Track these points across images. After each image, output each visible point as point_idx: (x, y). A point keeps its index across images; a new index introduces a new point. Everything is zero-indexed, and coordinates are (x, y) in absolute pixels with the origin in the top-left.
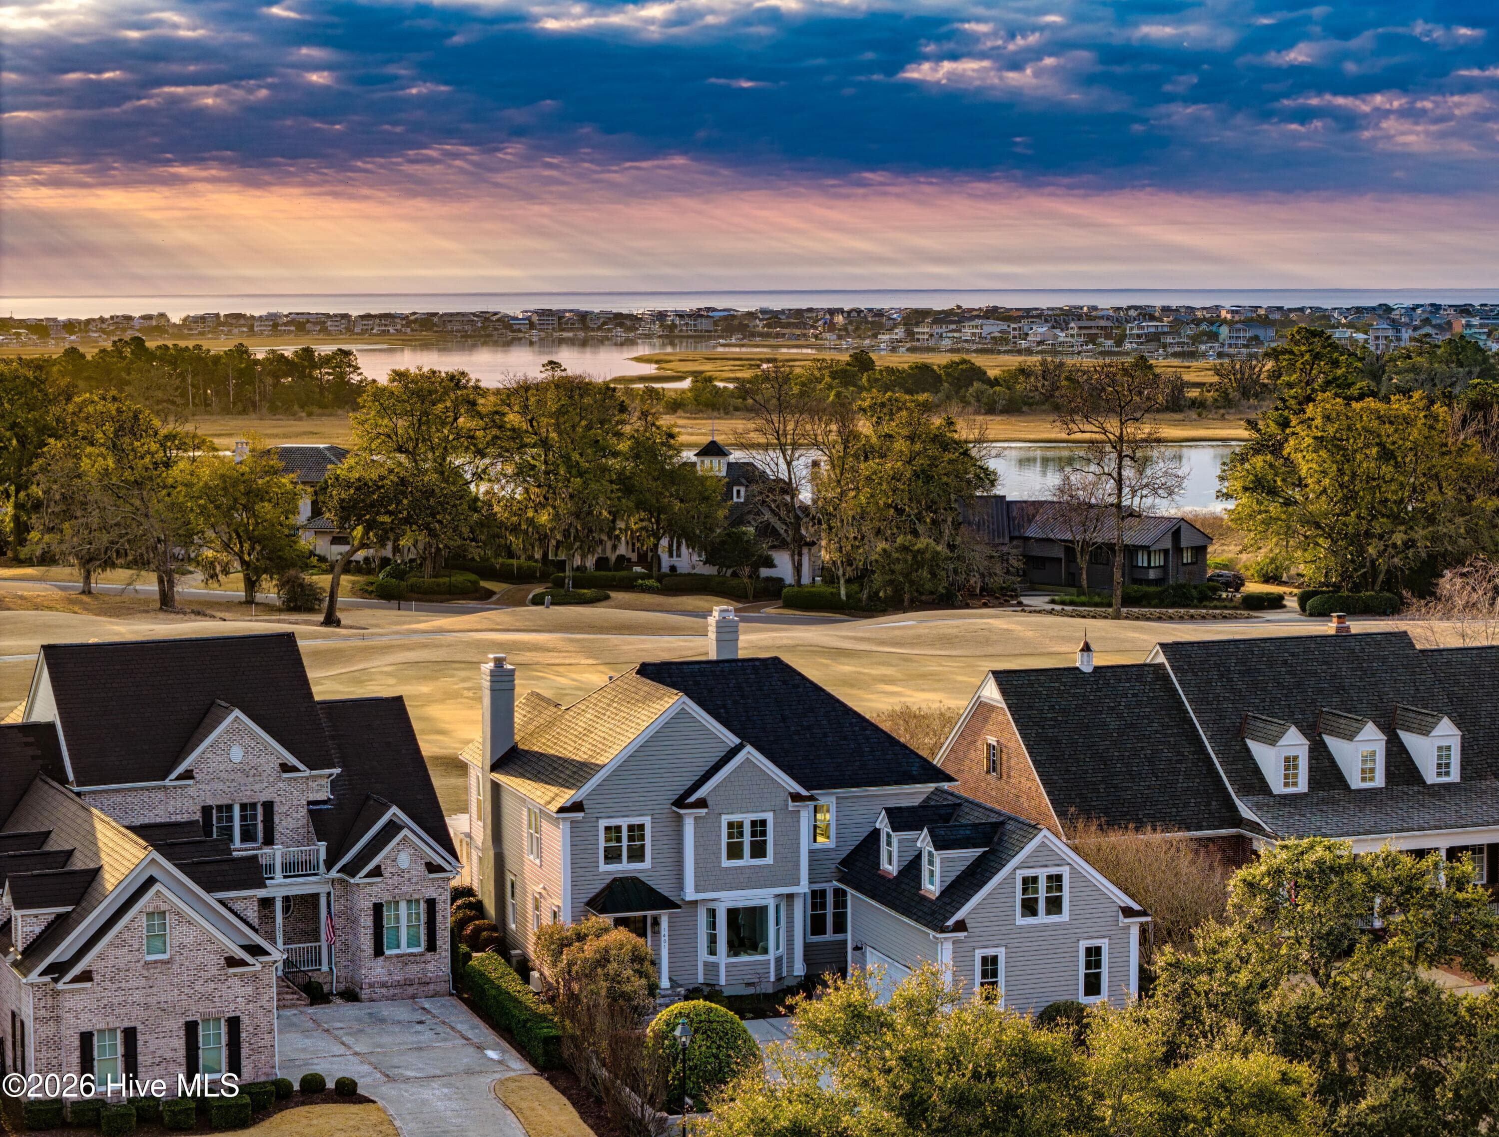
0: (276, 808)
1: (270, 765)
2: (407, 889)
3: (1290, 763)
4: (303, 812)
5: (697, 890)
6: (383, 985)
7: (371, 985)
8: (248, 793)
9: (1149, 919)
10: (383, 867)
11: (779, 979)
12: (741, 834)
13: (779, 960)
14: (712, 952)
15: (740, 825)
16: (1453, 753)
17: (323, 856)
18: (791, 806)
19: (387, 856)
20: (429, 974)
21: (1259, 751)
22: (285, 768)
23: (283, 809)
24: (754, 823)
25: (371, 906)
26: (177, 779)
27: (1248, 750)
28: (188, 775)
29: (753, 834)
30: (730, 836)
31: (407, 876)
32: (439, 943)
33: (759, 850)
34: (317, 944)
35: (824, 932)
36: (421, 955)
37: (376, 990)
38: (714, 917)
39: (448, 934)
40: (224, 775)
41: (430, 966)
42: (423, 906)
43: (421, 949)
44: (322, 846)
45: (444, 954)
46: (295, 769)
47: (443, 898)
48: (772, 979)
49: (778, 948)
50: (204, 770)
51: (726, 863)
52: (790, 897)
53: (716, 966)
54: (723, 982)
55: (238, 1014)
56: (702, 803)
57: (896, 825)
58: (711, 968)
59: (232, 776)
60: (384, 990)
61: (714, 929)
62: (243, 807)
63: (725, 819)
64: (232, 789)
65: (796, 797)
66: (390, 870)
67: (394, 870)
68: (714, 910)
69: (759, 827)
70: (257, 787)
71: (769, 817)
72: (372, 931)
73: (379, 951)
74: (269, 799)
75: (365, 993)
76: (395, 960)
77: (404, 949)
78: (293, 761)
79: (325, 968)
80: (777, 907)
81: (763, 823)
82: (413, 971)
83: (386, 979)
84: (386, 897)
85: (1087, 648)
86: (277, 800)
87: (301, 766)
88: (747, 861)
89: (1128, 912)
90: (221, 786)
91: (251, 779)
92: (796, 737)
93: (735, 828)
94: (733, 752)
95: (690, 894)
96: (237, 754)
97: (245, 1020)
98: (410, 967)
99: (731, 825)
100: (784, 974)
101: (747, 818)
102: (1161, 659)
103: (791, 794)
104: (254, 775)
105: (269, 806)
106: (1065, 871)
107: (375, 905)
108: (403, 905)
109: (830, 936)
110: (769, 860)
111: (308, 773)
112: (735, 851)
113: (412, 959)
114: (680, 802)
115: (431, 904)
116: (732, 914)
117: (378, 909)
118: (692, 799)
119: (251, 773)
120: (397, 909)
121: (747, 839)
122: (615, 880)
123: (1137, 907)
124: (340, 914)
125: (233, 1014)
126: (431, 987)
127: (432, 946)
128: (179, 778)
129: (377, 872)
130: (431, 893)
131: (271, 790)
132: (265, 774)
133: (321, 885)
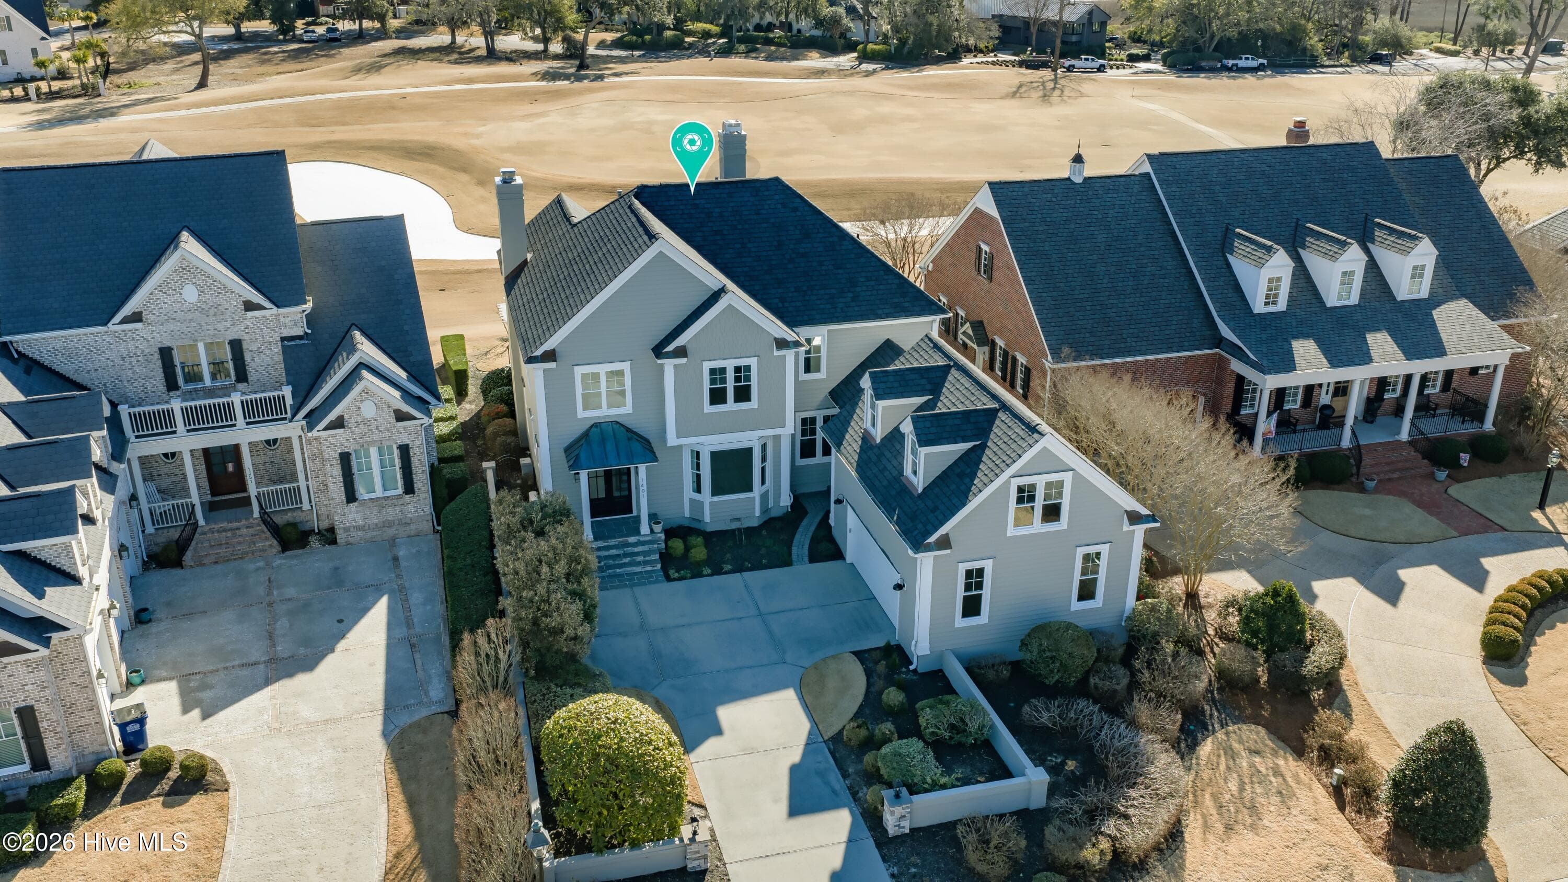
0: (245, 346)
1: (234, 304)
2: (375, 437)
3: (1274, 283)
4: (278, 348)
5: (679, 436)
6: (358, 528)
7: (346, 530)
8: (211, 332)
9: (1157, 525)
10: (346, 417)
11: (765, 510)
12: (723, 380)
13: (764, 497)
14: (698, 490)
15: (723, 370)
16: (1426, 272)
17: (289, 401)
18: (777, 353)
19: (349, 407)
20: (410, 515)
21: (1240, 266)
22: (250, 306)
23: (254, 347)
24: (738, 369)
25: (337, 456)
26: (122, 322)
27: (1229, 266)
28: (136, 317)
29: (738, 379)
30: (713, 381)
31: (374, 425)
32: (417, 485)
33: (743, 394)
34: (295, 485)
35: (813, 455)
36: (399, 497)
37: (354, 533)
38: (698, 458)
39: (426, 476)
40: (179, 315)
41: (410, 508)
42: (396, 453)
43: (400, 490)
44: (287, 391)
45: (424, 496)
46: (260, 307)
47: (418, 442)
48: (757, 513)
49: (763, 483)
50: (156, 312)
51: (708, 408)
52: (777, 438)
53: (701, 504)
54: (707, 519)
55: (30, 702)
56: (681, 352)
57: (880, 392)
58: (697, 506)
59: (190, 316)
60: (362, 534)
61: (698, 468)
62: (209, 347)
63: (707, 366)
64: (192, 329)
65: (782, 344)
66: (354, 419)
67: (359, 419)
68: (698, 453)
69: (742, 373)
70: (221, 326)
71: (753, 362)
72: (341, 479)
73: (351, 497)
74: (236, 337)
75: (341, 536)
76: (370, 504)
77: (379, 493)
78: (257, 298)
79: (306, 506)
80: (764, 447)
81: (748, 368)
82: (392, 513)
83: (361, 523)
84: (351, 447)
85: (1078, 159)
86: (245, 337)
87: (266, 304)
88: (731, 405)
89: (1134, 518)
90: (177, 326)
91: (212, 319)
92: (790, 266)
93: (717, 374)
94: (716, 296)
95: (672, 439)
96: (190, 294)
97: (42, 710)
98: (388, 510)
99: (713, 371)
100: (771, 504)
101: (730, 365)
102: (1147, 168)
103: (776, 339)
104: (215, 314)
105: (236, 346)
106: (1067, 477)
107: (341, 454)
108: (374, 452)
109: (819, 459)
110: (754, 404)
111: (275, 310)
112: (718, 397)
113: (389, 502)
114: (658, 351)
115: (405, 450)
116: (716, 456)
117: (345, 459)
118: (670, 348)
119: (213, 310)
120: (368, 456)
121: (730, 385)
122: (595, 425)
123: (1144, 511)
124: (314, 457)
125: (24, 704)
126: (413, 527)
127: (409, 489)
128: (125, 321)
129: (339, 424)
130: (404, 439)
131: (237, 328)
132: (228, 313)
133: (291, 430)
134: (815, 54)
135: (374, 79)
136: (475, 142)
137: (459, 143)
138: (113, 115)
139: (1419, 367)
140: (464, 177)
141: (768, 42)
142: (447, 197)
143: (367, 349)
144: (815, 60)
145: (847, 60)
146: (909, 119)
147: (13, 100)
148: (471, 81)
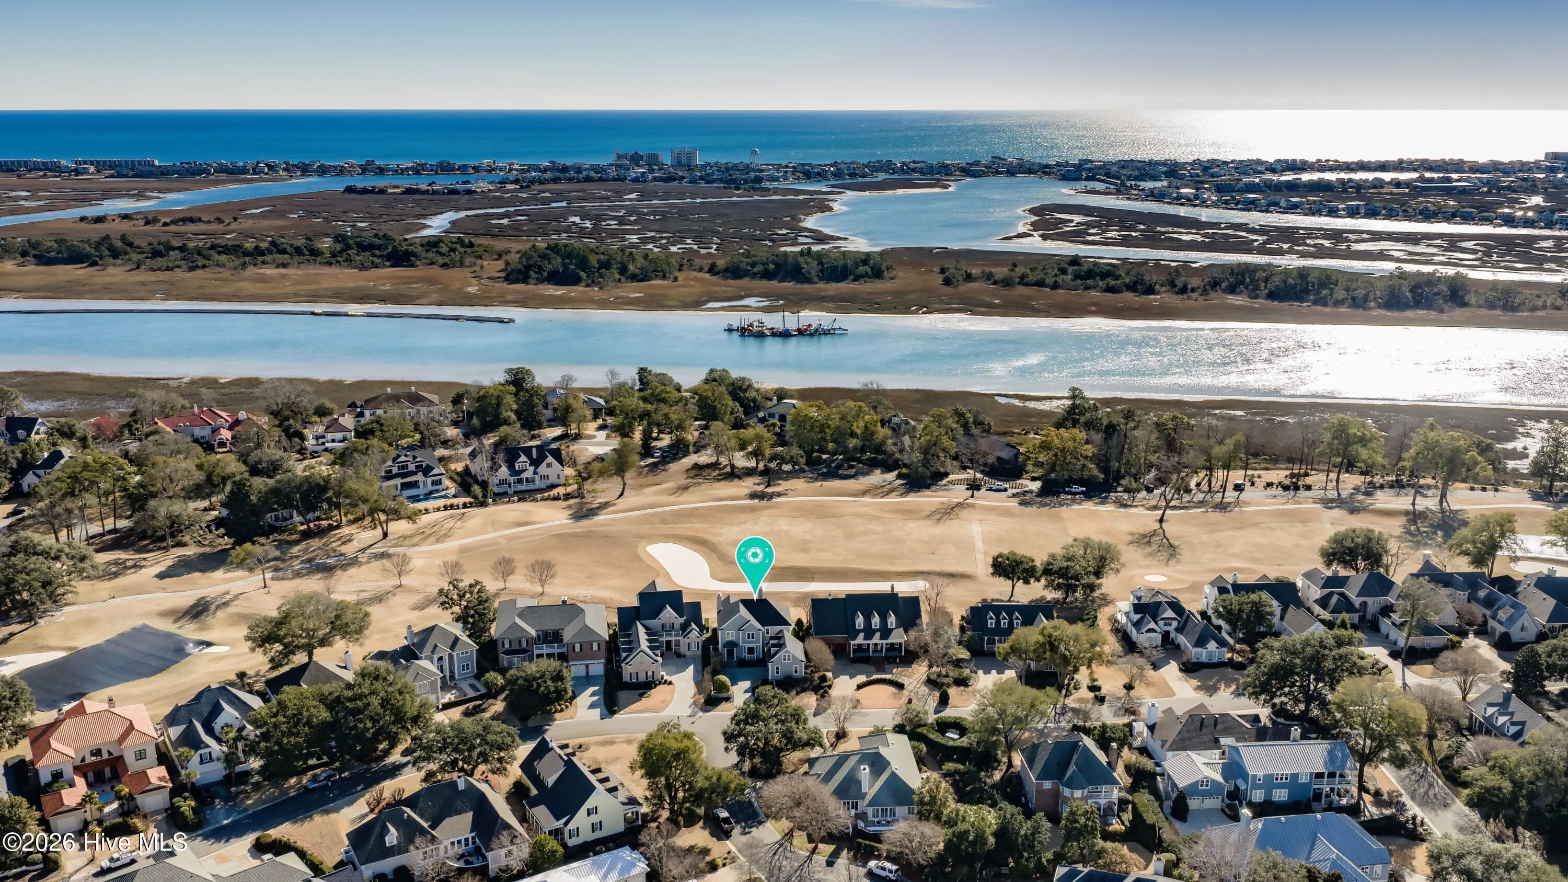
3: (860, 623)
4: (679, 624)
7: (687, 655)
8: (670, 621)
11: (757, 658)
15: (751, 633)
16: (896, 622)
17: (680, 633)
22: (676, 618)
23: (674, 625)
26: (659, 619)
27: (854, 619)
30: (748, 635)
31: (694, 638)
33: (754, 637)
34: (680, 647)
38: (745, 648)
39: (701, 647)
40: (665, 619)
41: (698, 652)
42: (697, 643)
43: (696, 649)
47: (700, 642)
49: (757, 653)
51: (747, 640)
54: (746, 658)
56: (744, 629)
62: (669, 624)
63: (748, 632)
69: (754, 633)
72: (687, 647)
73: (689, 650)
76: (692, 651)
79: (681, 651)
82: (695, 653)
83: (690, 654)
84: (690, 641)
92: (765, 616)
94: (750, 620)
95: (741, 645)
103: (760, 628)
106: (791, 655)
107: (688, 643)
110: (755, 640)
111: (680, 618)
112: (749, 638)
114: (740, 629)
116: (748, 648)
119: (670, 618)
120: (692, 643)
121: (751, 636)
122: (729, 641)
126: (698, 655)
127: (698, 649)
128: (656, 619)
129: (689, 637)
130: (698, 640)
131: (673, 621)
133: (681, 638)
134: (878, 471)
135: (685, 496)
136: (720, 539)
137: (714, 539)
138: (597, 514)
139: (884, 642)
140: (714, 555)
141: (859, 461)
142: (709, 563)
143: (694, 626)
144: (877, 477)
145: (892, 476)
146: (876, 533)
147: (556, 498)
148: (721, 499)
